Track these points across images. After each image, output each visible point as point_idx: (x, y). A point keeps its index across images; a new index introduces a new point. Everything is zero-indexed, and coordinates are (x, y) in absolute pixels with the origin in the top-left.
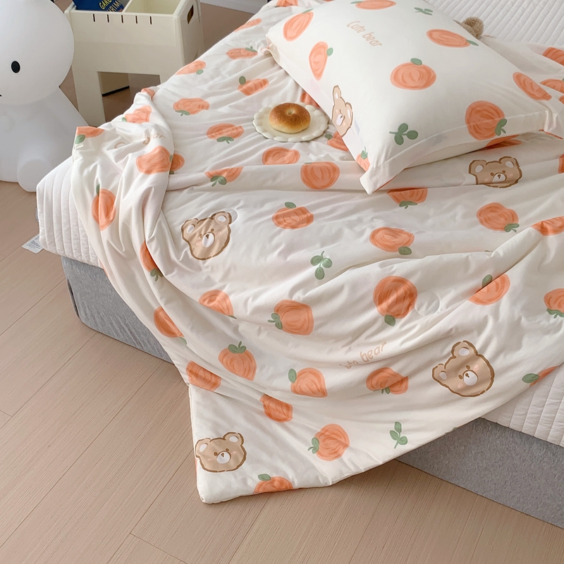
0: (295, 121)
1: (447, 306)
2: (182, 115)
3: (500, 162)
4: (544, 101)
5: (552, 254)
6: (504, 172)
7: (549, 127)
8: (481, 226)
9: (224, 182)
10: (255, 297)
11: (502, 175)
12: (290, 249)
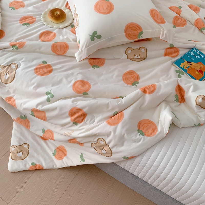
0: (58, 18)
1: (98, 123)
2: (11, 9)
3: (139, 49)
4: (162, 25)
5: (146, 103)
6: (140, 54)
7: (162, 36)
8: (122, 82)
9: (17, 48)
10: (25, 103)
11: (138, 56)
12: (39, 86)
